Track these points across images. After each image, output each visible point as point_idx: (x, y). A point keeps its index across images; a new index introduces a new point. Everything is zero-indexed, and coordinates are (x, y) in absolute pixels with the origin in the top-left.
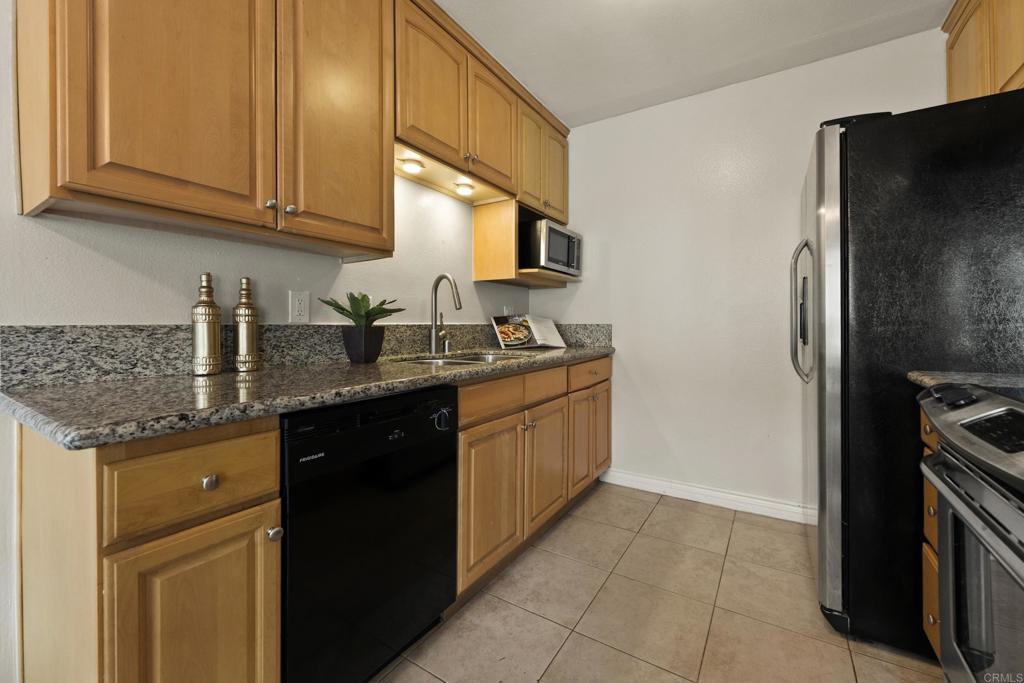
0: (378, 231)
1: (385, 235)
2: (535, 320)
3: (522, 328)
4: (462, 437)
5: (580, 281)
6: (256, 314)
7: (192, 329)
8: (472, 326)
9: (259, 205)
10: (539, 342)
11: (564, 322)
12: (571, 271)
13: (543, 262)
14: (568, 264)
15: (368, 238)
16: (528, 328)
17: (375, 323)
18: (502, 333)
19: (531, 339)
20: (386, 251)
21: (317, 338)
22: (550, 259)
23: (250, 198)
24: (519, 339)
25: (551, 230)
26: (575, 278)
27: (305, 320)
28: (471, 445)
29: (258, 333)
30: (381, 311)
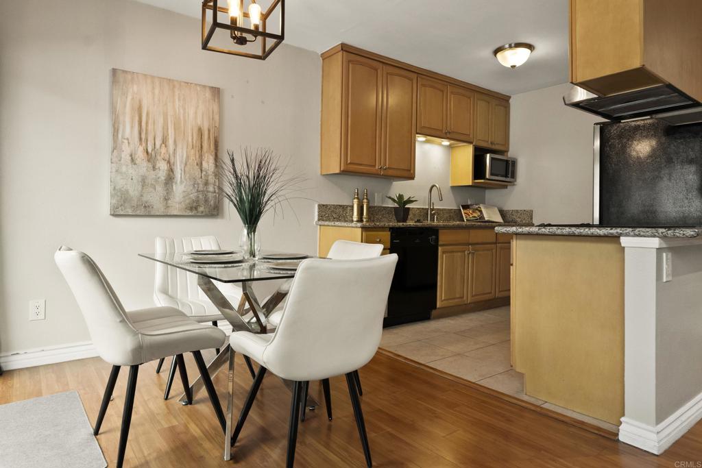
0: (410, 170)
1: (412, 172)
2: (486, 208)
3: (477, 211)
4: (440, 248)
5: (514, 185)
6: (368, 202)
7: (352, 207)
8: (449, 210)
9: (377, 167)
10: (486, 219)
11: (506, 208)
12: (508, 179)
13: (487, 176)
14: (506, 176)
15: (406, 174)
16: (481, 211)
17: (406, 206)
18: (465, 213)
19: (482, 217)
20: (412, 178)
21: (384, 212)
22: (492, 174)
23: (375, 166)
24: (475, 217)
25: (492, 159)
26: (512, 183)
27: (380, 205)
28: (444, 252)
29: (369, 208)
30: (409, 201)
